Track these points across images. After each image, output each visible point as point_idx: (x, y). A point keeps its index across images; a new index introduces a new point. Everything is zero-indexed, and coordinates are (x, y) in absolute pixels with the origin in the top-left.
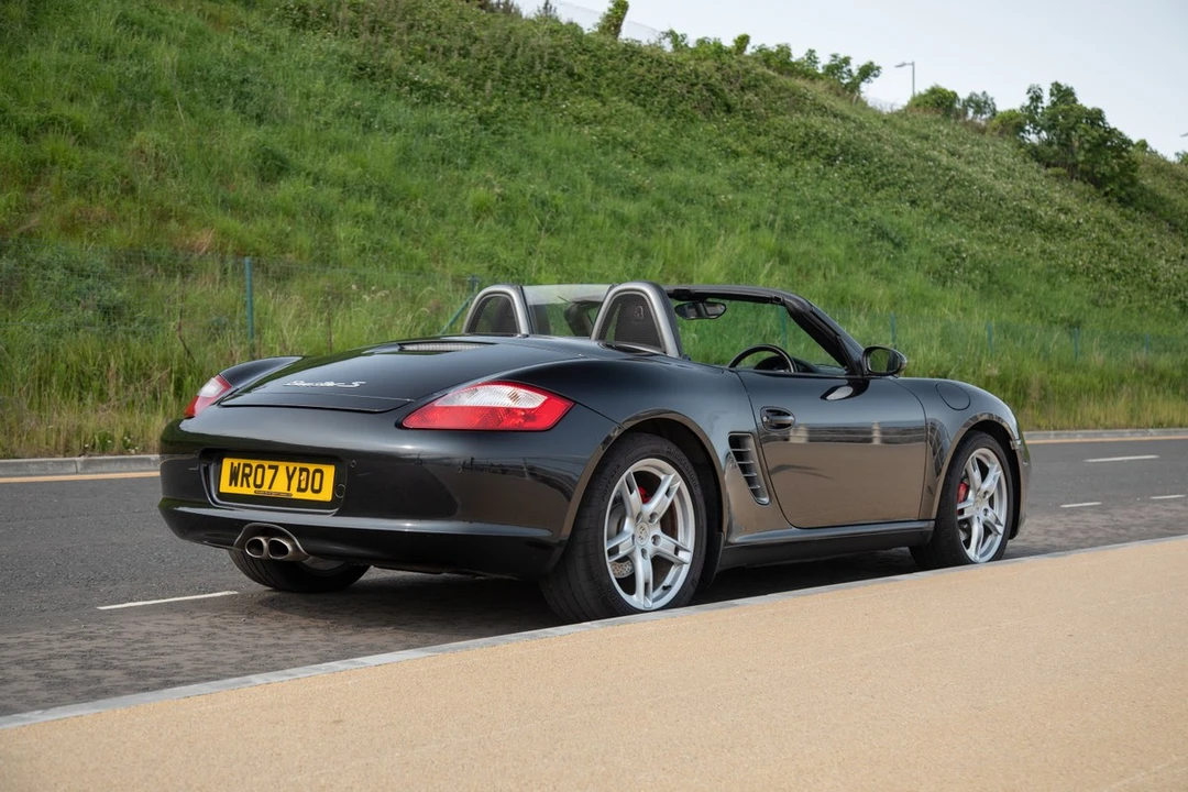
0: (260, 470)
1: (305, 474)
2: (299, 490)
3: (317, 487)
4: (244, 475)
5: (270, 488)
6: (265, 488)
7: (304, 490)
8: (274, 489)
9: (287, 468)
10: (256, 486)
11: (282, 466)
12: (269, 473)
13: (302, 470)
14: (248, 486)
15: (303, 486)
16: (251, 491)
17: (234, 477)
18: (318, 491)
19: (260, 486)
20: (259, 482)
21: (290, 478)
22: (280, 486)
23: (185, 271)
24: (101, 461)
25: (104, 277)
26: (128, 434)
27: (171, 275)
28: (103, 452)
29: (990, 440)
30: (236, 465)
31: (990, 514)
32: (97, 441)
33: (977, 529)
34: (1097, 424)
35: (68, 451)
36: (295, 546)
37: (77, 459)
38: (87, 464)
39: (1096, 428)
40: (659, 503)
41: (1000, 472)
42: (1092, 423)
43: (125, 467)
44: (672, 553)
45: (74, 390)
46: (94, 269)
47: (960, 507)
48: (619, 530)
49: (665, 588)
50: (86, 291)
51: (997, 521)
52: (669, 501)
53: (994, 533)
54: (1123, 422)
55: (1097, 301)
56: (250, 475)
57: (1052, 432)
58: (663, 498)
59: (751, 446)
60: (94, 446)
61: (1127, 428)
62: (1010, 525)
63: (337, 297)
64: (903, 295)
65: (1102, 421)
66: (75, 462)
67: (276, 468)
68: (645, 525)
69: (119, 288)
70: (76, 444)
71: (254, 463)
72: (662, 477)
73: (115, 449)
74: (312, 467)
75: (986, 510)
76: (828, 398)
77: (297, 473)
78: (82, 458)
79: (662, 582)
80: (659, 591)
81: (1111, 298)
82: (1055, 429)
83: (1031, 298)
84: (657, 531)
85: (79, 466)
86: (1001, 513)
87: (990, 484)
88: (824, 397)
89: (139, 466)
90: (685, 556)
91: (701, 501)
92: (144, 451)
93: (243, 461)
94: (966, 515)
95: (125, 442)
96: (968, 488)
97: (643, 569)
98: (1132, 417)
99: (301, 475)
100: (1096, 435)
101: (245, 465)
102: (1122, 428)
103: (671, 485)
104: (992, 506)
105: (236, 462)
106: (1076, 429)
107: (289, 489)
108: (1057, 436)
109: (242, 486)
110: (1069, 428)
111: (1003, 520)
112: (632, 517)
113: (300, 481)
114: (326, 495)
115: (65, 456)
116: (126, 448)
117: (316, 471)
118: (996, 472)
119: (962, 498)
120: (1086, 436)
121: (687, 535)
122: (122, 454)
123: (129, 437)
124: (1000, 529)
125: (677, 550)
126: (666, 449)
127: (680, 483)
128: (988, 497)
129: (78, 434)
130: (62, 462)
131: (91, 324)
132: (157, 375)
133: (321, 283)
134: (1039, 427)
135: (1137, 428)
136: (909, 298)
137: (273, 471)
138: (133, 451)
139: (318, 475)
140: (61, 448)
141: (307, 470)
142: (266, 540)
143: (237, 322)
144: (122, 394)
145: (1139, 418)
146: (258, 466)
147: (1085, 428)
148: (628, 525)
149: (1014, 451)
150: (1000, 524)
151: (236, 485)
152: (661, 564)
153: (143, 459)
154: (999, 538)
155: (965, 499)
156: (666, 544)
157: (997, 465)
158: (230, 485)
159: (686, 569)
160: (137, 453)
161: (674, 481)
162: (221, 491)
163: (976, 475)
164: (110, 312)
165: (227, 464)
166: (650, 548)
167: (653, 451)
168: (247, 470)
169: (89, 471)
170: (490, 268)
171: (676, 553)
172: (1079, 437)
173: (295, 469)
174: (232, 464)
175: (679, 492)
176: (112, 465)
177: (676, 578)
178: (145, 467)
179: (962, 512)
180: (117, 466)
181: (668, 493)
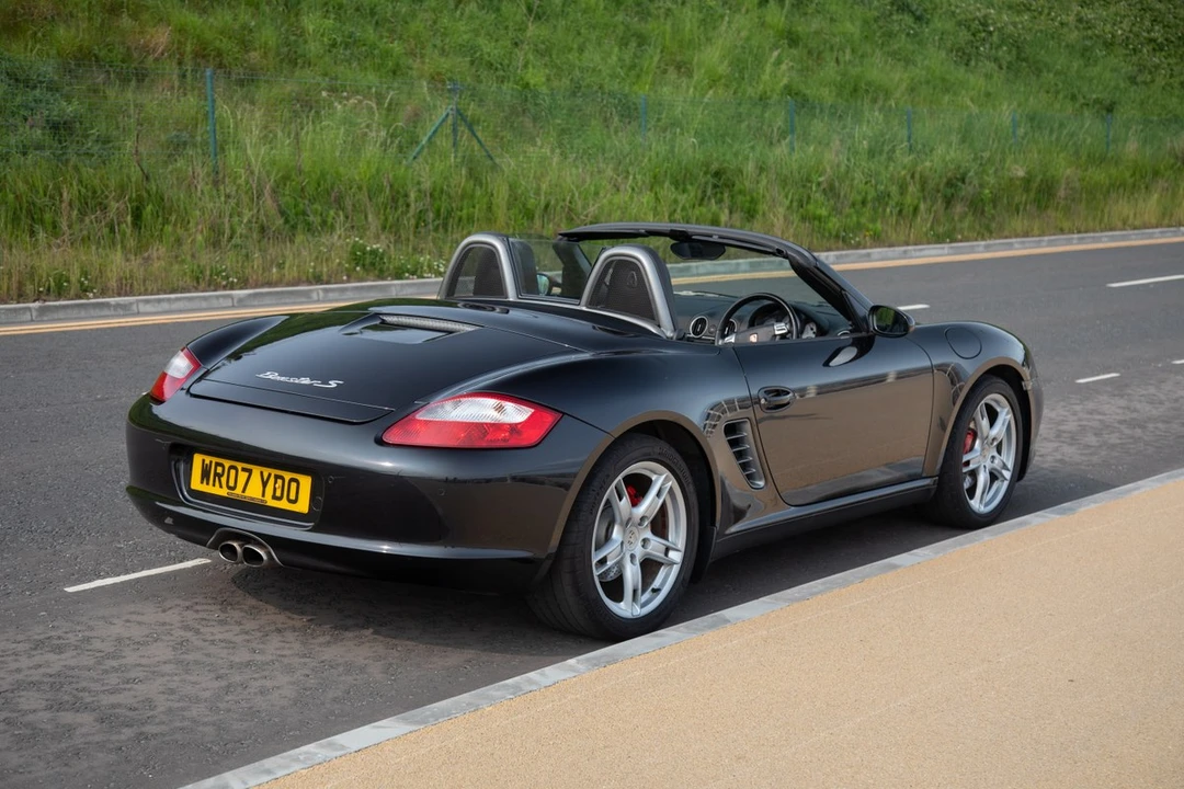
0: (233, 472)
1: (280, 481)
2: (274, 497)
3: (292, 497)
4: (216, 474)
5: (244, 491)
6: (238, 491)
7: (280, 499)
8: (247, 493)
9: (262, 473)
10: (229, 487)
11: (256, 470)
12: (243, 476)
13: (277, 477)
14: (221, 487)
15: (278, 494)
16: (224, 492)
17: (205, 475)
18: (295, 502)
19: (234, 488)
20: (232, 484)
21: (265, 484)
22: (254, 491)
23: (141, 76)
24: (56, 307)
25: (53, 88)
26: (85, 274)
27: (125, 81)
28: (59, 296)
29: (1002, 384)
30: (207, 462)
31: (996, 461)
32: (52, 284)
33: (982, 478)
34: (1125, 224)
35: (21, 296)
36: (269, 554)
37: (31, 305)
38: (42, 311)
39: (1125, 229)
40: (649, 504)
41: (1010, 416)
42: (1120, 224)
43: (83, 313)
44: (662, 555)
45: (25, 222)
46: (41, 78)
47: (965, 459)
48: (608, 537)
49: (654, 591)
50: (33, 104)
51: (1005, 467)
52: (661, 501)
53: (1001, 479)
54: (1154, 221)
55: (1135, 78)
56: (222, 475)
57: (1076, 236)
58: (653, 500)
59: (747, 432)
60: (49, 290)
61: (1157, 227)
62: (1017, 472)
63: (306, 105)
64: (923, 80)
65: (1130, 221)
66: (29, 309)
67: (250, 471)
68: (634, 529)
69: (69, 100)
70: (29, 288)
71: (227, 463)
72: (654, 477)
73: (72, 292)
74: (288, 476)
75: (993, 457)
76: (832, 364)
77: (272, 479)
78: (37, 304)
79: (651, 584)
80: (647, 595)
81: (1150, 73)
82: (1079, 232)
83: (1063, 77)
84: (648, 534)
85: (34, 314)
86: (1009, 458)
87: (998, 430)
88: (826, 364)
89: (98, 312)
90: (676, 556)
91: (693, 499)
92: (103, 293)
93: (215, 460)
94: (972, 466)
95: (82, 284)
96: (975, 435)
97: (632, 574)
98: (1164, 215)
99: (276, 482)
100: (1124, 238)
101: (217, 464)
102: (1153, 227)
103: (663, 484)
104: (999, 452)
105: (208, 459)
106: (1102, 231)
107: (263, 495)
108: (1081, 240)
109: (214, 485)
110: (1094, 231)
111: (1010, 465)
112: (621, 524)
113: (275, 489)
114: (303, 506)
115: (18, 303)
116: (84, 291)
117: (292, 480)
118: (1005, 415)
119: (968, 447)
120: (1113, 239)
121: (678, 535)
122: (80, 298)
123: (86, 278)
124: (1007, 474)
125: (667, 550)
126: (657, 450)
127: (672, 483)
128: (995, 443)
129: (32, 276)
130: (15, 310)
131: (39, 147)
132: (114, 205)
133: (289, 88)
134: (1062, 231)
135: (1169, 226)
136: (928, 82)
137: (247, 474)
138: (91, 295)
139: (294, 485)
140: (14, 292)
141: (283, 479)
142: (241, 546)
143: (199, 138)
144: (77, 227)
145: (1171, 215)
146: (231, 467)
147: (1111, 230)
148: (616, 534)
149: (1026, 392)
150: (1008, 470)
151: (208, 484)
152: (650, 567)
153: (102, 304)
154: (1006, 483)
155: (972, 449)
156: (656, 546)
157: (1008, 408)
158: (202, 483)
159: (676, 569)
160: (95, 297)
161: (666, 480)
162: (193, 487)
163: (985, 422)
164: (59, 128)
165: (198, 459)
166: (639, 551)
167: (645, 455)
168: (219, 469)
169: (45, 318)
170: (472, 63)
171: (666, 554)
172: (1105, 242)
173: (270, 475)
174: (204, 461)
175: (671, 491)
176: (69, 311)
177: (666, 579)
178: (106, 312)
179: (967, 463)
180: (75, 313)
181: (659, 495)
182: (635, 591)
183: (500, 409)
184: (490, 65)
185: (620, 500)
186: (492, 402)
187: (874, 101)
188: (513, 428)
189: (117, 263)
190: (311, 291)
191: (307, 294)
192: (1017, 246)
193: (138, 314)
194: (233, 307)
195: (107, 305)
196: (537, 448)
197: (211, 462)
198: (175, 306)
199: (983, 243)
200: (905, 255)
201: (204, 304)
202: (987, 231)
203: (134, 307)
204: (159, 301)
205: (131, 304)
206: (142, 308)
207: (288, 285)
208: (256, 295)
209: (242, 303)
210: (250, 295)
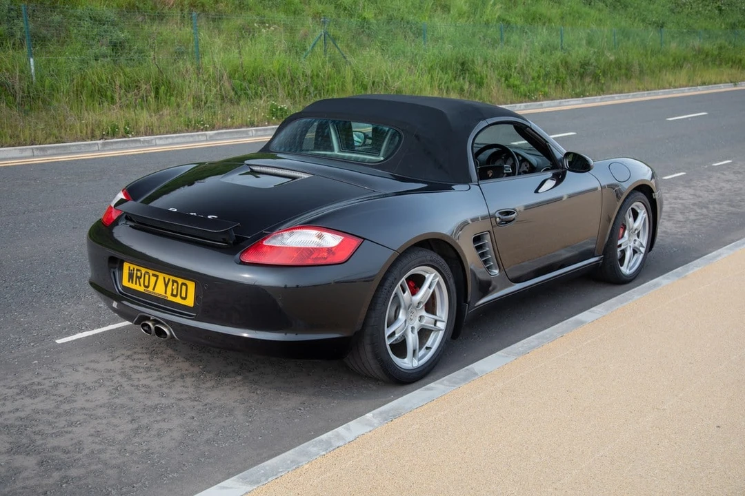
0: (147, 276)
1: (175, 284)
2: (172, 295)
3: (183, 295)
4: (137, 277)
5: (154, 289)
6: (150, 289)
7: (176, 296)
8: (156, 291)
9: (164, 278)
10: (145, 286)
11: (161, 276)
12: (153, 279)
13: (174, 282)
14: (140, 285)
15: (175, 293)
16: (142, 289)
17: (131, 276)
18: (184, 299)
19: (148, 287)
20: (146, 284)
21: (166, 286)
22: (160, 290)
23: (161, 17)
24: (112, 143)
25: (114, 24)
26: (128, 124)
27: (153, 19)
28: (114, 136)
29: (641, 195)
30: (132, 268)
31: (637, 243)
32: (110, 130)
33: (629, 253)
34: (670, 86)
35: (93, 137)
36: (170, 332)
37: (98, 142)
38: (104, 145)
39: (670, 88)
40: (423, 294)
41: (646, 215)
42: (668, 86)
43: (126, 145)
44: (432, 325)
45: (97, 96)
46: (108, 19)
47: (619, 242)
48: (396, 317)
49: (427, 348)
50: (103, 33)
51: (642, 245)
52: (431, 291)
53: (639, 253)
54: (684, 83)
55: (673, 10)
56: (141, 278)
57: (646, 92)
58: (426, 291)
59: (487, 240)
60: (108, 133)
61: (686, 87)
62: (649, 246)
63: (246, 31)
64: (568, 12)
65: (673, 84)
66: (97, 144)
67: (157, 277)
68: (414, 311)
69: (122, 30)
70: (98, 133)
71: (143, 270)
72: (427, 276)
73: (120, 135)
74: (180, 281)
75: (635, 240)
76: (540, 191)
77: (171, 281)
78: (102, 141)
79: (425, 343)
80: (423, 351)
81: (681, 7)
82: (648, 90)
83: (638, 10)
84: (424, 313)
85: (100, 146)
86: (644, 240)
87: (638, 223)
89: (134, 145)
90: (441, 325)
91: (453, 288)
92: (138, 134)
93: (136, 267)
94: (623, 247)
95: (126, 129)
96: (625, 228)
97: (412, 339)
98: (689, 80)
99: (173, 285)
100: (669, 93)
101: (137, 270)
102: (683, 87)
103: (433, 280)
104: (638, 237)
105: (132, 267)
106: (659, 89)
107: (166, 293)
109: (136, 284)
110: (655, 89)
111: (645, 244)
112: (405, 308)
113: (172, 290)
114: (190, 302)
115: (92, 140)
116: (127, 134)
117: (183, 284)
118: (643, 215)
119: (620, 236)
120: (664, 93)
121: (443, 312)
122: (125, 137)
123: (128, 127)
124: (643, 250)
125: (436, 322)
126: (428, 258)
127: (439, 278)
128: (636, 232)
129: (98, 126)
130: (89, 144)
131: (105, 56)
132: (144, 86)
133: (239, 22)
134: (639, 90)
135: (692, 86)
136: (570, 14)
137: (155, 278)
138: (130, 136)
139: (184, 287)
140: (89, 135)
141: (177, 283)
142: (154, 325)
143: (190, 50)
144: (123, 99)
145: (693, 80)
146: (146, 273)
147: (664, 88)
148: (402, 316)
149: (655, 200)
150: (643, 247)
151: (132, 283)
152: (424, 334)
153: (137, 140)
154: (642, 255)
155: (623, 237)
156: (428, 319)
157: (644, 210)
158: (129, 281)
159: (441, 334)
160: (133, 136)
161: (435, 276)
162: (124, 284)
163: (631, 220)
164: (116, 46)
165: (126, 266)
166: (417, 324)
167: (420, 262)
168: (139, 274)
169: (106, 149)
170: (335, 7)
171: (435, 325)
172: (660, 95)
173: (169, 279)
174: (129, 267)
175: (438, 284)
176: (119, 144)
177: (435, 341)
178: (138, 145)
179: (620, 246)
180: (122, 145)
181: (430, 287)
182: (414, 351)
183: (320, 237)
184: (345, 9)
185: (404, 292)
186: (314, 232)
187: (544, 24)
188: (329, 250)
189: (144, 117)
190: (249, 131)
191: (246, 132)
192: (616, 98)
193: (156, 145)
194: (207, 140)
195: (139, 141)
196: (345, 264)
197: (134, 269)
198: (176, 140)
199: (600, 97)
200: (560, 105)
201: (191, 139)
202: (601, 91)
203: (154, 142)
204: (167, 138)
205: (152, 140)
206: (158, 142)
207: (236, 128)
208: (219, 134)
209: (211, 138)
210: (215, 134)
